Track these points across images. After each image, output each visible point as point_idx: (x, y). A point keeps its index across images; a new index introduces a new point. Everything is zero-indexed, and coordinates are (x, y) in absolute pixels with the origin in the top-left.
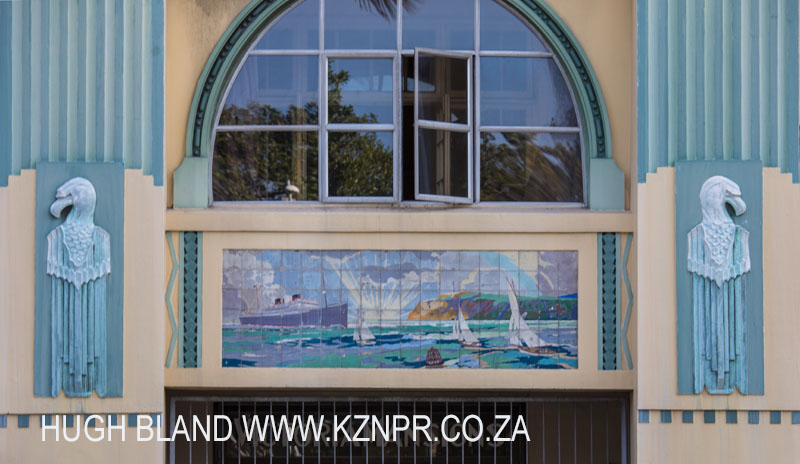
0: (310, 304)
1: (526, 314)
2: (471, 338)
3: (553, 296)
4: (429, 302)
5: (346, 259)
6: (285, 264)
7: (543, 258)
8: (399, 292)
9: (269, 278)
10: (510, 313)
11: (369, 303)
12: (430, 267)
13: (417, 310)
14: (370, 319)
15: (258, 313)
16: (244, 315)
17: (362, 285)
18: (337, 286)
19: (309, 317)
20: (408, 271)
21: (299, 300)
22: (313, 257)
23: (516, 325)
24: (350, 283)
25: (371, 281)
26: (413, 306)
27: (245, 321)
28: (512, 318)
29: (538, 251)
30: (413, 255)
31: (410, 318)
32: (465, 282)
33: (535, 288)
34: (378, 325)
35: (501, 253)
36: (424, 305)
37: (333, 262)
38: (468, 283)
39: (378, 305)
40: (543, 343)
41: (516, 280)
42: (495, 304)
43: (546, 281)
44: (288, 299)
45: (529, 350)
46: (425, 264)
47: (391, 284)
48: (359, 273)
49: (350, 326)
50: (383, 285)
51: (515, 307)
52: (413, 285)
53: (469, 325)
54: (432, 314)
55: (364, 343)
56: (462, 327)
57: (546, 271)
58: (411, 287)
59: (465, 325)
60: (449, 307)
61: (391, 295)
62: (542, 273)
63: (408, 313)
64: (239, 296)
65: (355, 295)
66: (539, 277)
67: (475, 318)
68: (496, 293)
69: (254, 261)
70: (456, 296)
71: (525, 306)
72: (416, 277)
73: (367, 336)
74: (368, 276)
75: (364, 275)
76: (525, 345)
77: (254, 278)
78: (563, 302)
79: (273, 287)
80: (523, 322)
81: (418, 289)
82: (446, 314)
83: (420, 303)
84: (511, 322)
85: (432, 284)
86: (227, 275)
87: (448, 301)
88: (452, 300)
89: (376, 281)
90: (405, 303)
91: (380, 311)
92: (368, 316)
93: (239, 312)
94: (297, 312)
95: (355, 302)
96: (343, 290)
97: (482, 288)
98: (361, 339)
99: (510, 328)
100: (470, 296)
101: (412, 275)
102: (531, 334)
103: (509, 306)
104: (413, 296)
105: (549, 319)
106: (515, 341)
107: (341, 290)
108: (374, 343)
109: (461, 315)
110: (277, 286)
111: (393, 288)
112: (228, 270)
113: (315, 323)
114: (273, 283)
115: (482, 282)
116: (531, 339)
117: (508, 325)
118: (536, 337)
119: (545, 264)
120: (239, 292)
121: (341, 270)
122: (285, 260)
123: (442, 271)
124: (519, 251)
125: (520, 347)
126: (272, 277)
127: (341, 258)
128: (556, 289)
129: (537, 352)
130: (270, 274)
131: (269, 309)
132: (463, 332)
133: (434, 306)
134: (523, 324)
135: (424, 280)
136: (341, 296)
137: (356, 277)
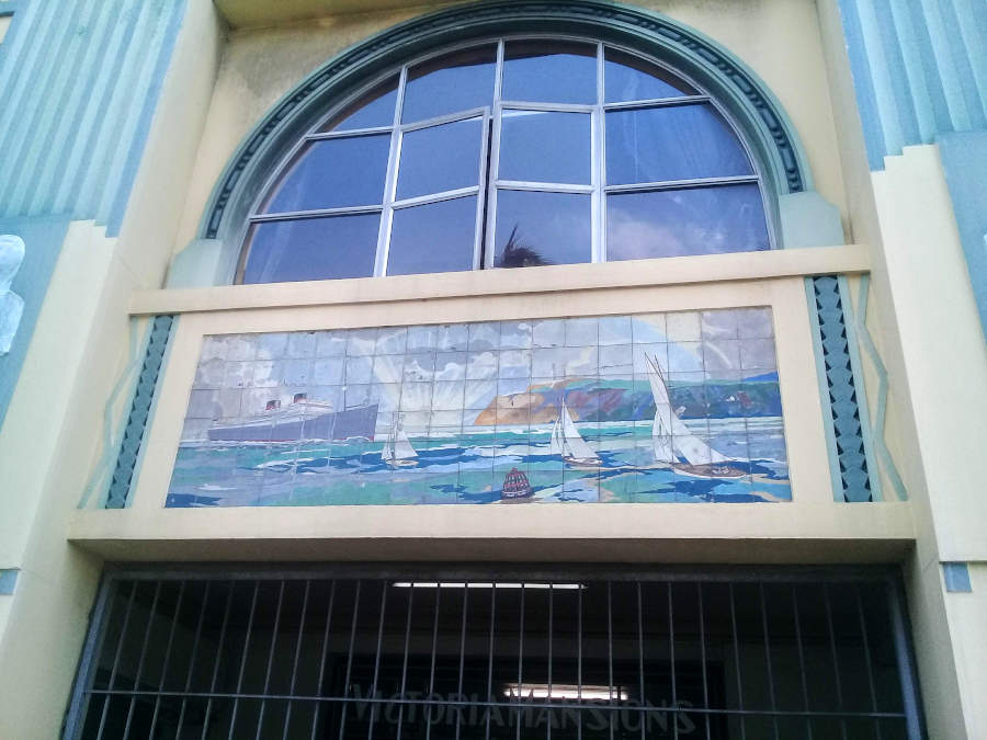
0: (321, 406)
1: (683, 409)
2: (584, 452)
3: (731, 378)
4: (511, 397)
5: (383, 340)
6: (291, 352)
7: (710, 322)
8: (464, 383)
9: (263, 372)
10: (654, 408)
11: (413, 401)
12: (516, 345)
13: (491, 409)
14: (412, 428)
15: (236, 424)
16: (216, 426)
17: (404, 375)
18: (366, 378)
19: (314, 426)
20: (479, 352)
21: (303, 401)
22: (334, 339)
23: (667, 428)
24: (386, 373)
25: (419, 369)
26: (485, 404)
27: (213, 435)
28: (657, 418)
29: (700, 311)
30: (489, 328)
31: (478, 422)
32: (573, 364)
33: (699, 368)
34: (425, 435)
35: (635, 318)
36: (504, 402)
37: (363, 345)
38: (580, 364)
39: (427, 403)
40: (718, 458)
41: (662, 357)
42: (626, 395)
43: (716, 357)
44: (286, 400)
45: (692, 469)
46: (507, 340)
47: (451, 372)
48: (401, 359)
49: (378, 437)
50: (438, 374)
51: (661, 398)
52: (486, 371)
53: (580, 431)
54: (515, 415)
55: (399, 463)
56: (568, 435)
57: (716, 339)
58: (482, 377)
59: (572, 430)
60: (545, 403)
61: (449, 388)
62: (708, 344)
63: (475, 415)
64: (215, 399)
65: (393, 391)
66: (703, 351)
67: (591, 419)
68: (629, 379)
69: (247, 349)
70: (558, 385)
71: (680, 397)
72: (494, 360)
73: (405, 452)
74: (415, 362)
75: (408, 361)
76: (683, 460)
77: (241, 373)
78: (751, 388)
79: (267, 384)
80: (678, 423)
81: (495, 377)
82: (541, 414)
83: (496, 398)
84: (655, 423)
85: (517, 370)
86: (203, 370)
87: (542, 394)
88: (551, 392)
89: (426, 368)
90: (471, 400)
91: (429, 413)
92: (409, 421)
93: (210, 422)
94: (297, 420)
95: (389, 400)
96: (373, 384)
97: (602, 372)
98: (394, 459)
99: (655, 432)
100: (583, 385)
101: (486, 358)
102: (695, 442)
103: (652, 397)
104: (487, 388)
105: (729, 416)
106: (664, 455)
107: (371, 384)
108: (415, 463)
109: (567, 416)
110: (274, 383)
111: (455, 378)
112: (205, 364)
113: (324, 435)
114: (269, 379)
115: (603, 362)
116: (696, 451)
117: (650, 429)
118: (704, 448)
119: (712, 330)
120: (216, 393)
121: (373, 356)
122: (292, 347)
123: (535, 349)
124: (666, 313)
125: (673, 464)
126: (270, 369)
127: (376, 338)
128: (735, 367)
129: (709, 472)
130: (266, 367)
131: (256, 417)
132: (569, 442)
133: (520, 403)
134: (678, 426)
135: (505, 364)
136: (369, 393)
137: (395, 364)
